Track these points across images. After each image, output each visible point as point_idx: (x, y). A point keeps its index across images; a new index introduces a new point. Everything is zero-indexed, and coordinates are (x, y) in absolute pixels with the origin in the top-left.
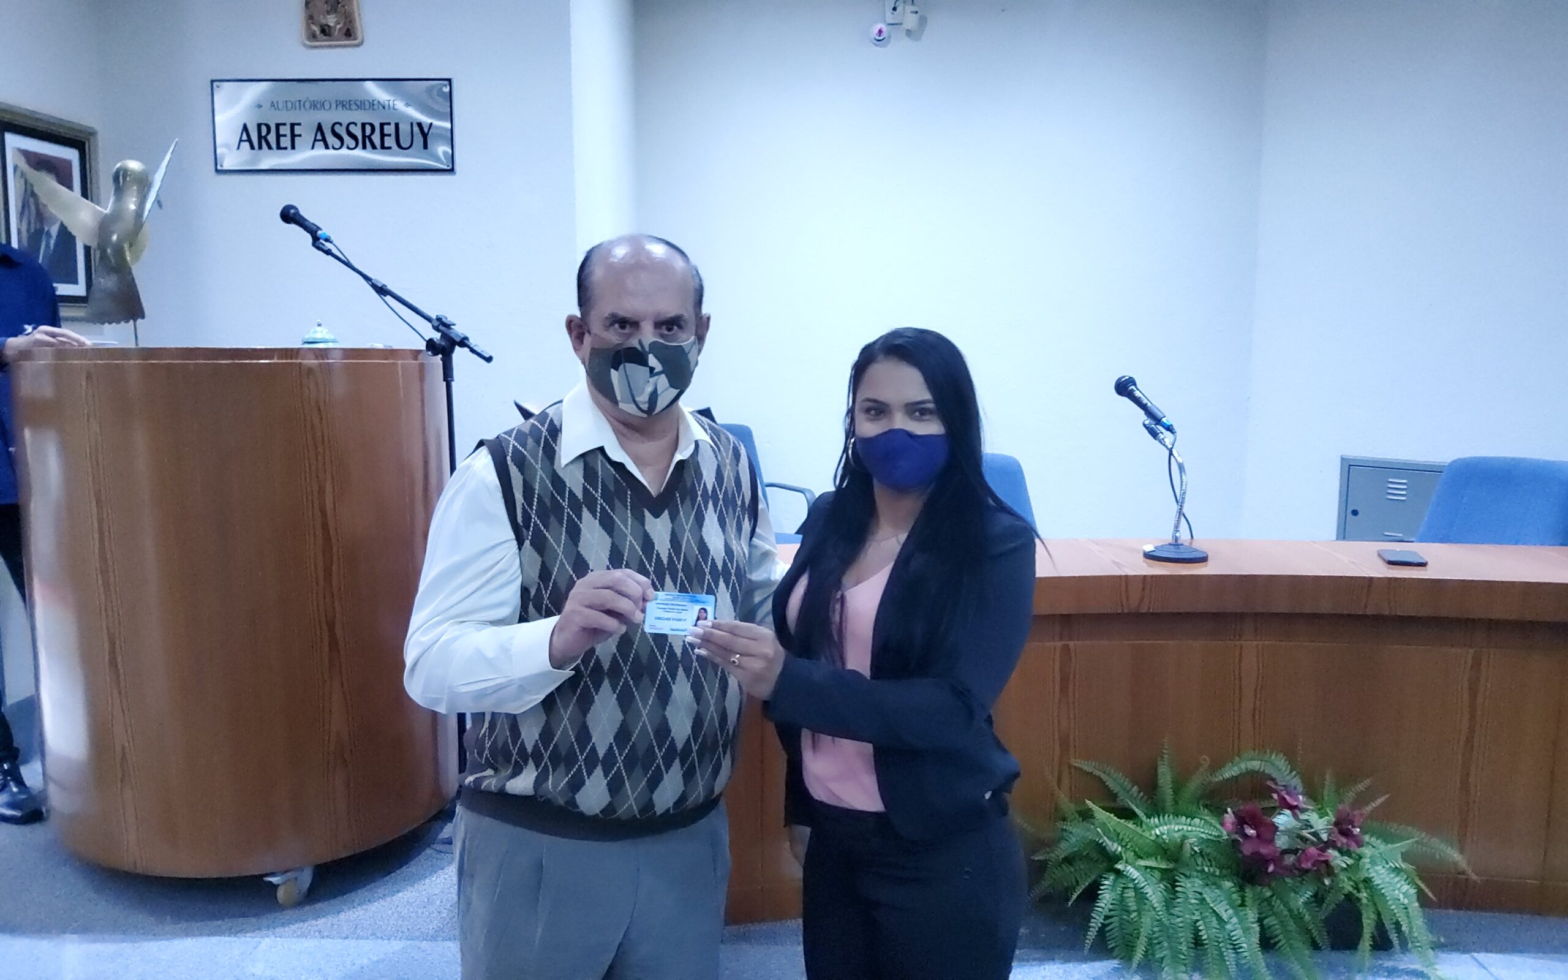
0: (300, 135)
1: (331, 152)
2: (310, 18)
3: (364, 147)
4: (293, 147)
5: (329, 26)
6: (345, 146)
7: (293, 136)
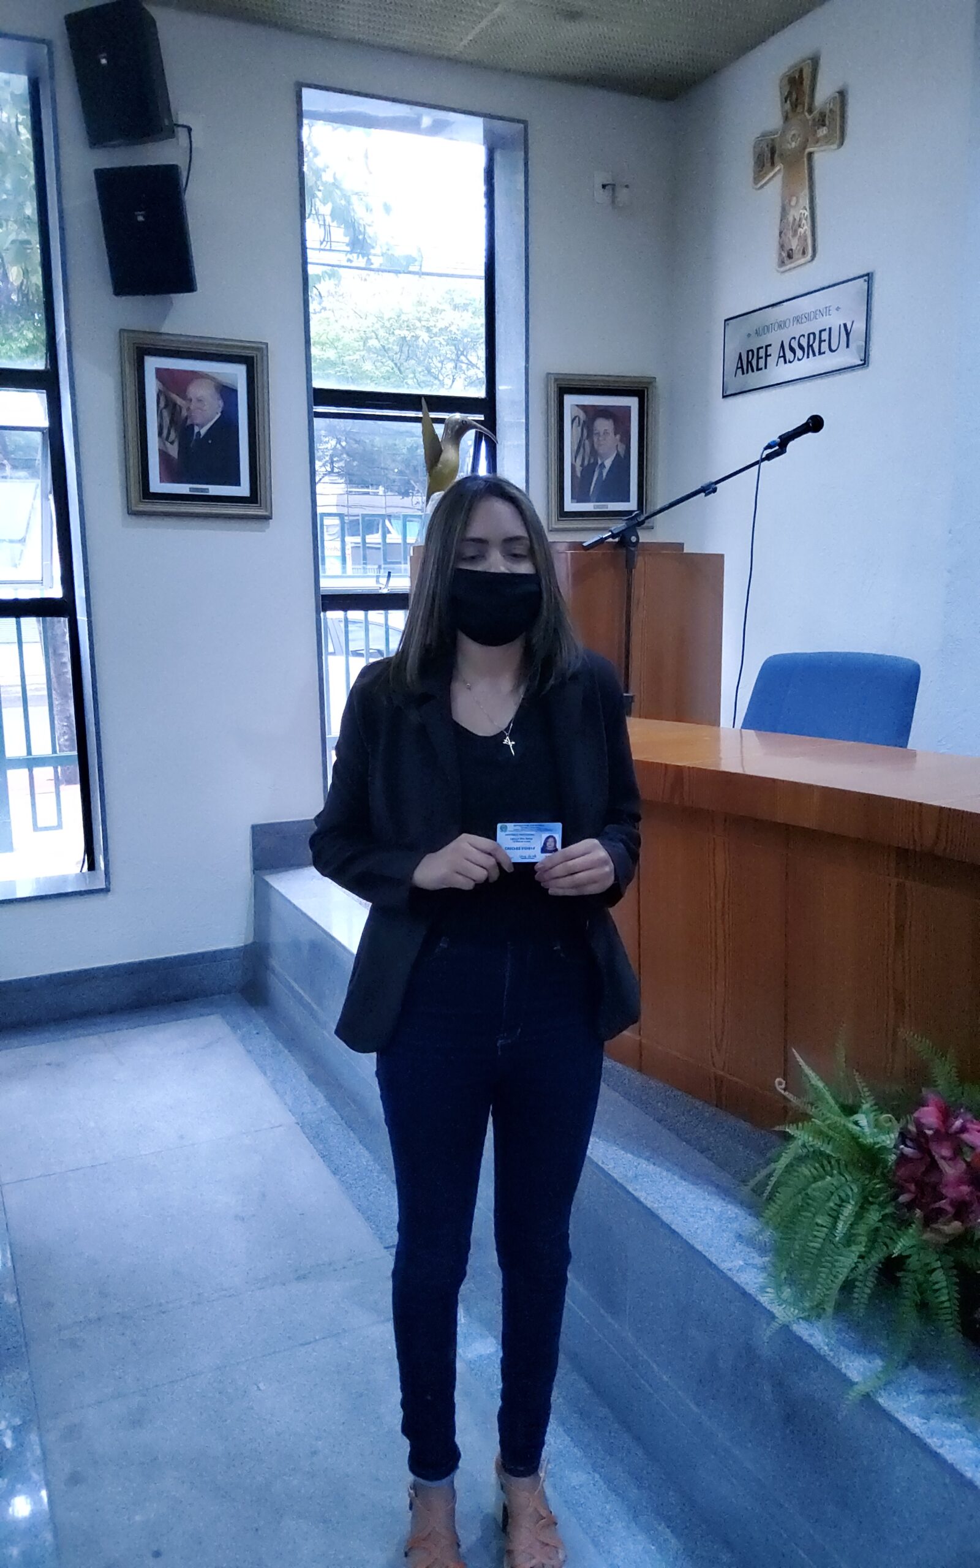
0: (770, 355)
1: (788, 364)
2: (782, 246)
3: (808, 357)
4: (766, 368)
5: (792, 250)
6: (796, 358)
7: (767, 356)
